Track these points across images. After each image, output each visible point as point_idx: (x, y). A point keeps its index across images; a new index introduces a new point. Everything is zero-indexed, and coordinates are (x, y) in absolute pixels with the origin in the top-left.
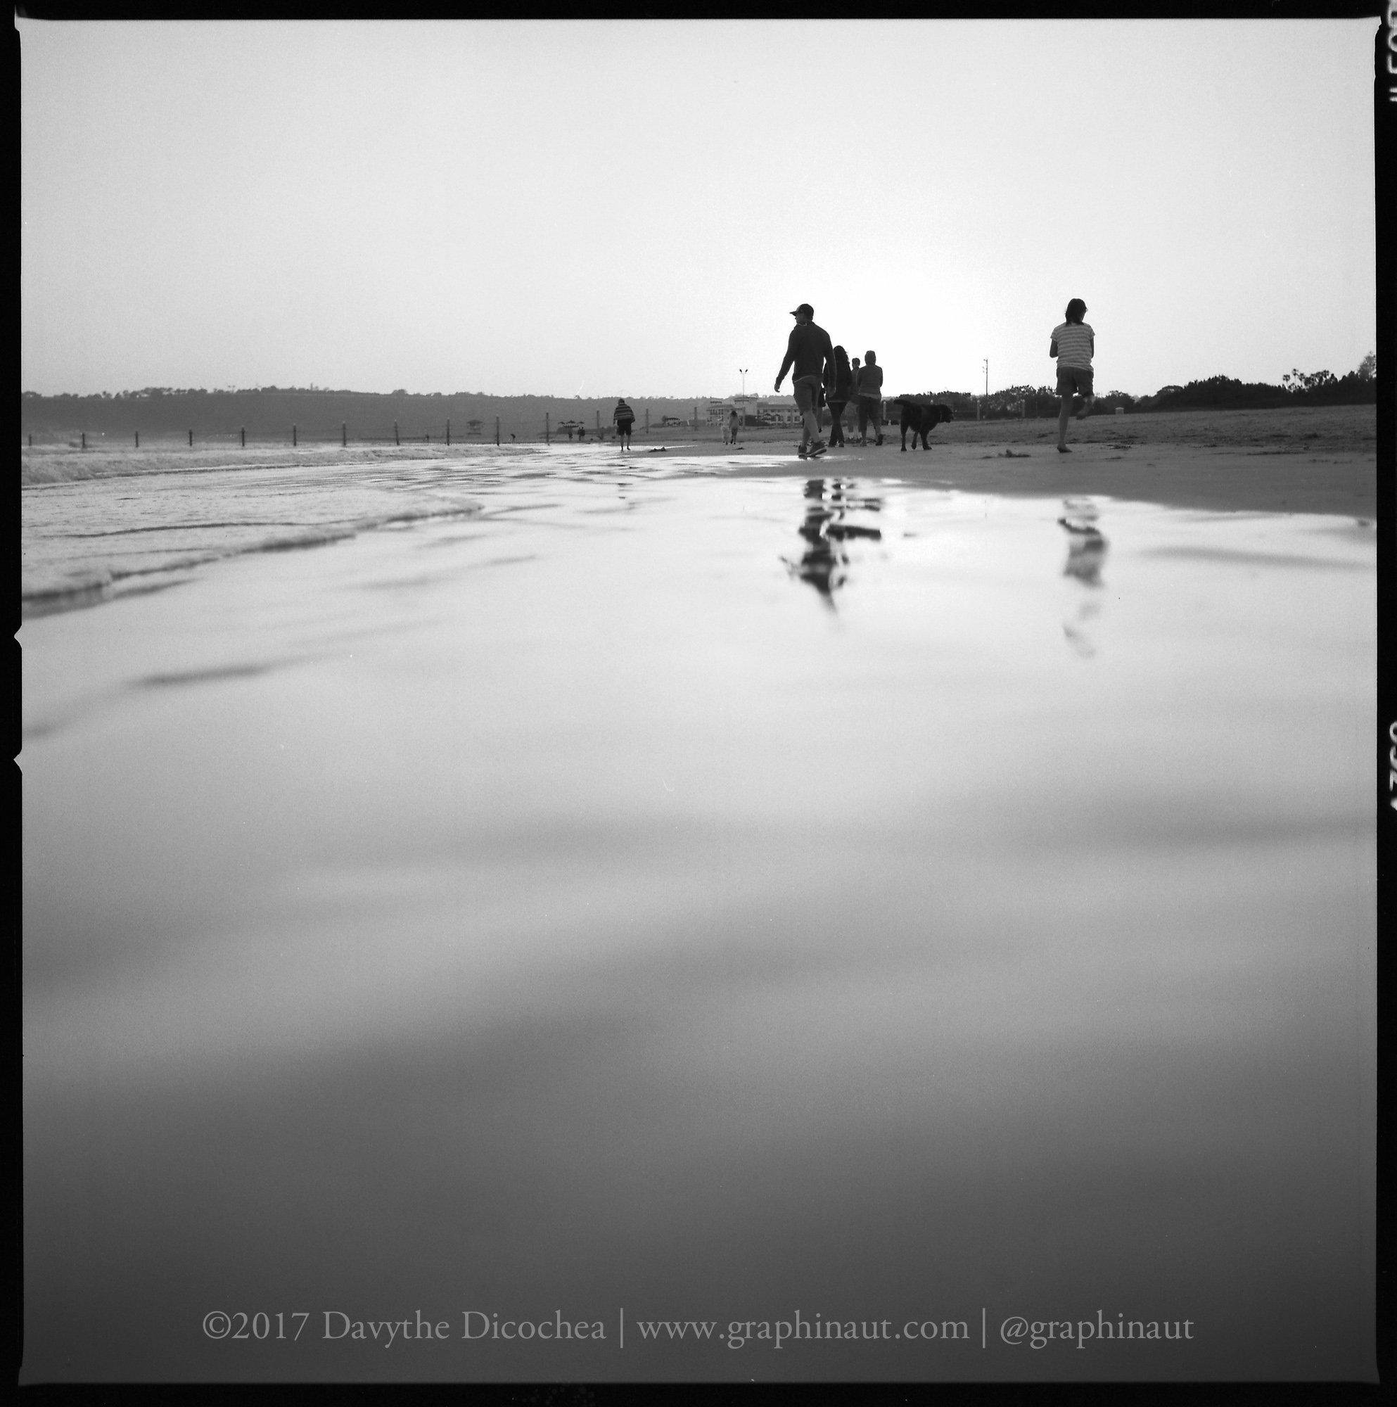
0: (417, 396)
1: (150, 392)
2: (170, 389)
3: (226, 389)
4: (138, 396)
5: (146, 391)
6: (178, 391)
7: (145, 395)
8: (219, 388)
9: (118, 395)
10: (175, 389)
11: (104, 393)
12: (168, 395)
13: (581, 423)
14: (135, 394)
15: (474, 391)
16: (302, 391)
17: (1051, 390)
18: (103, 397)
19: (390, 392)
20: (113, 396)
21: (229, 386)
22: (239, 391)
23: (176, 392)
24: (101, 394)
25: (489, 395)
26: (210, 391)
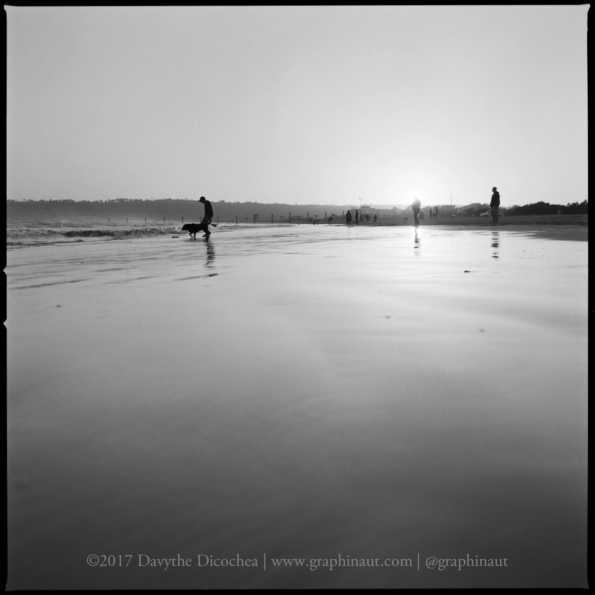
0: (229, 203)
1: (119, 200)
2: (127, 199)
3: (150, 199)
4: (114, 202)
5: (117, 200)
6: (131, 200)
7: (117, 202)
8: (147, 199)
9: (106, 201)
10: (129, 199)
11: (100, 200)
12: (126, 202)
13: (302, 216)
14: (113, 201)
15: (253, 202)
16: (182, 200)
17: (488, 205)
18: (100, 202)
19: (218, 201)
20: (104, 202)
21: (152, 198)
22: (156, 200)
23: (129, 200)
24: (99, 201)
25: (260, 203)
26: (144, 200)
